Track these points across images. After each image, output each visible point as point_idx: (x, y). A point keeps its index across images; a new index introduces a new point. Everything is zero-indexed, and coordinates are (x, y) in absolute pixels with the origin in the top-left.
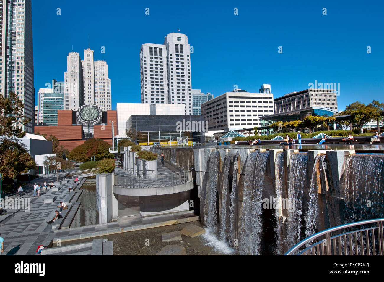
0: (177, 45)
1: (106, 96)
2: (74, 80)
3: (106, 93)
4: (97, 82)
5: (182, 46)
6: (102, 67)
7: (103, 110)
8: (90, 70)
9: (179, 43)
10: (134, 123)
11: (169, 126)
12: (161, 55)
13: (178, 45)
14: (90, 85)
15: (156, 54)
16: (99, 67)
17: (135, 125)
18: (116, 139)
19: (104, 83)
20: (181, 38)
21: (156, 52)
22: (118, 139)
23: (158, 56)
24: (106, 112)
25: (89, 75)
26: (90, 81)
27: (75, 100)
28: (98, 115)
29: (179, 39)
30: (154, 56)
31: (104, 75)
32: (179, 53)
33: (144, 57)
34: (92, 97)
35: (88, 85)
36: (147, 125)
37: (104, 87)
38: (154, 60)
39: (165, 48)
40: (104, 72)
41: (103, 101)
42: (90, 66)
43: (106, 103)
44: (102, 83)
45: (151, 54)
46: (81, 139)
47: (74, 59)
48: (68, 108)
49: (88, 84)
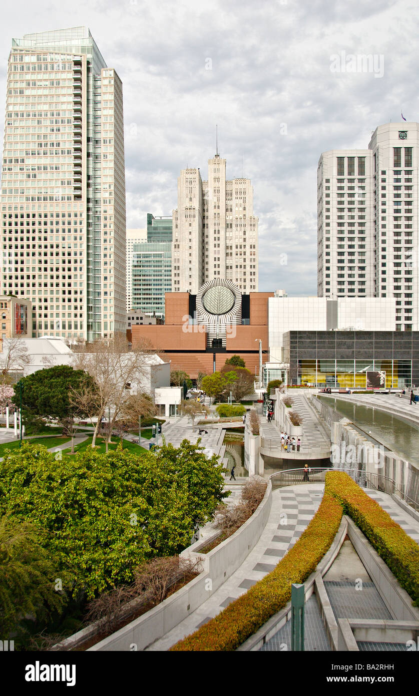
0: (397, 150)
1: (248, 254)
2: (190, 225)
3: (248, 247)
4: (231, 224)
5: (409, 150)
6: (241, 193)
7: (243, 291)
8: (218, 200)
9: (404, 144)
10: (294, 345)
11: (353, 351)
12: (362, 172)
13: (400, 148)
14: (219, 231)
15: (351, 172)
16: (237, 193)
17: (294, 348)
18: (265, 370)
19: (245, 226)
20: (408, 133)
21: (351, 165)
22: (269, 369)
23: (356, 176)
24: (249, 296)
25: (217, 211)
26: (219, 224)
27: (190, 266)
28: (234, 303)
29: (403, 135)
30: (346, 176)
31: (245, 209)
32: (403, 167)
33: (324, 181)
34: (222, 255)
35: (215, 233)
36: (315, 348)
37: (245, 234)
38: (346, 184)
39: (372, 155)
40: (244, 202)
41: (243, 264)
42: (219, 191)
43: (248, 268)
44: (241, 225)
45: (340, 172)
46: (205, 349)
47: (191, 182)
48: (179, 288)
49: (215, 231)
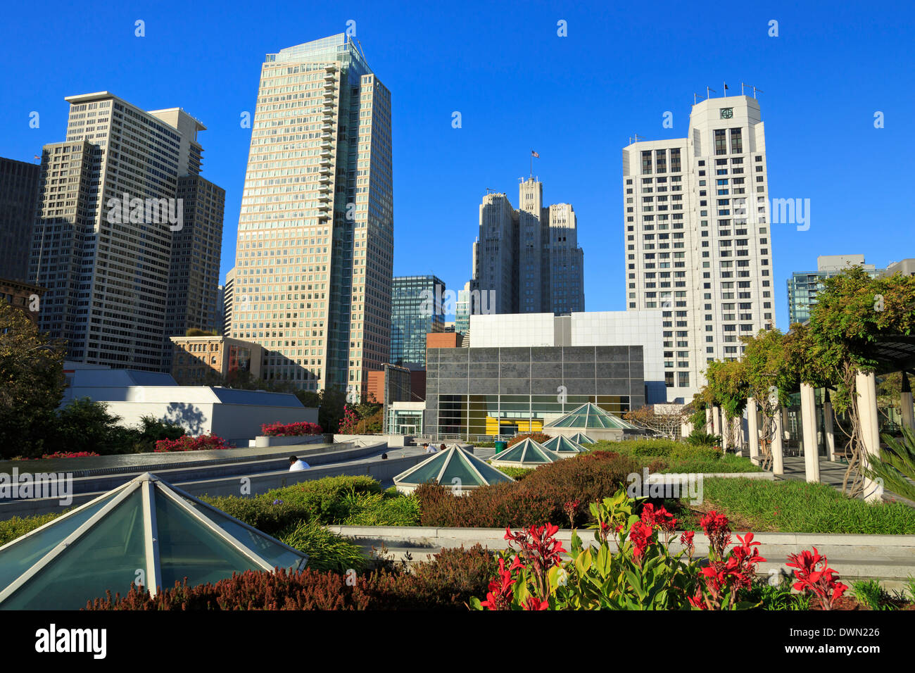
0: (720, 133)
5: (736, 132)
9: (727, 125)
12: (676, 168)
13: (724, 130)
15: (662, 170)
20: (734, 110)
21: (661, 162)
23: (669, 173)
29: (726, 113)
30: (654, 174)
32: (729, 155)
33: (625, 182)
38: (654, 185)
45: (647, 170)
